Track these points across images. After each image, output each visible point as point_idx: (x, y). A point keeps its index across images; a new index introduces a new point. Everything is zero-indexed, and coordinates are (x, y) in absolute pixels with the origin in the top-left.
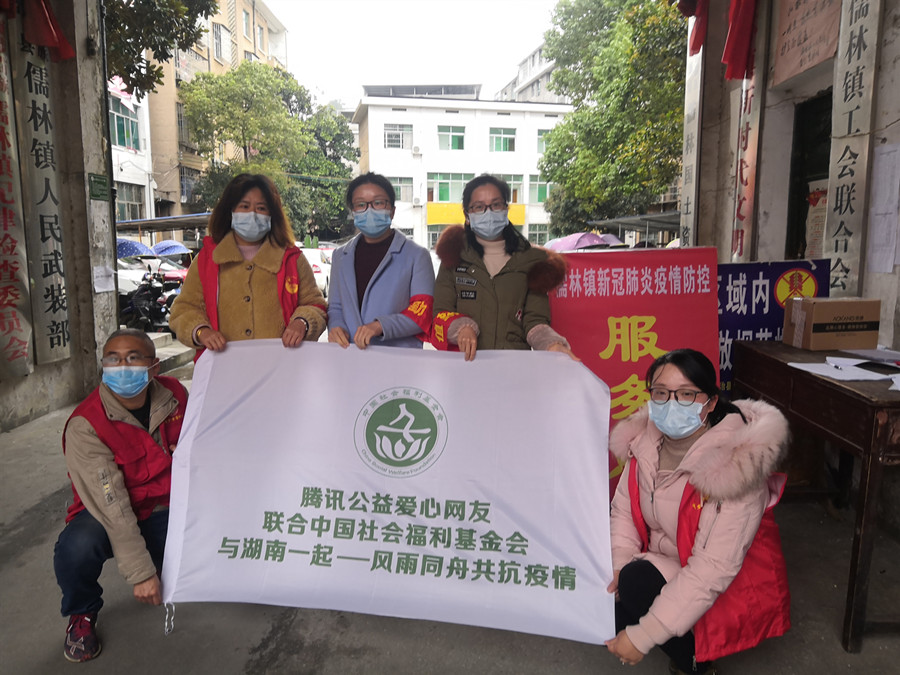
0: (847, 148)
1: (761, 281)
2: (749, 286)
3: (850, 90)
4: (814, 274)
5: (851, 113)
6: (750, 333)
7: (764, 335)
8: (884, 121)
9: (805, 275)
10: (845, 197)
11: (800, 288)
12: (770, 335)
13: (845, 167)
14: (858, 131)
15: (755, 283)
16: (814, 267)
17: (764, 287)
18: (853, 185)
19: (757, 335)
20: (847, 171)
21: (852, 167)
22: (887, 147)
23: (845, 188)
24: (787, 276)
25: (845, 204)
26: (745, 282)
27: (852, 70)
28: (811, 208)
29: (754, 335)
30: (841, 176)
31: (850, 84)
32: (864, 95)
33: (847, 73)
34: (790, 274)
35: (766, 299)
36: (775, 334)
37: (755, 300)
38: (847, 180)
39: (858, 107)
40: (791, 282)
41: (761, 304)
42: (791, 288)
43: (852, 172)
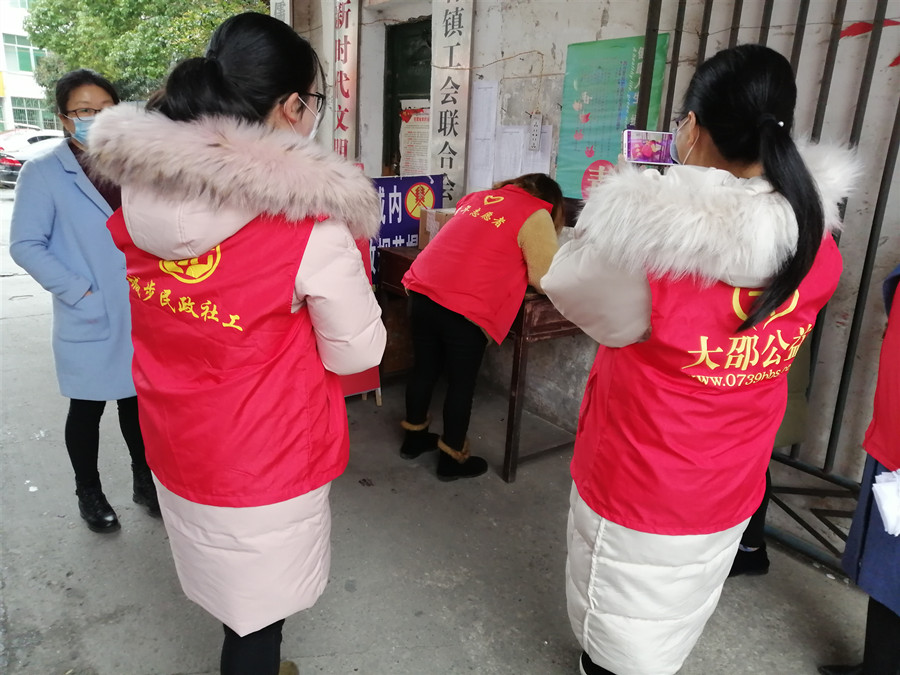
0: (449, 78)
1: (395, 195)
2: (386, 198)
3: (450, 27)
4: (432, 187)
5: (452, 48)
6: (388, 240)
7: (398, 241)
8: (480, 61)
9: (426, 188)
10: (449, 121)
11: (423, 199)
12: (403, 241)
13: (447, 95)
14: (459, 65)
15: (391, 195)
16: (432, 182)
17: (398, 198)
18: (456, 111)
19: (394, 242)
20: (449, 98)
21: (455, 96)
22: (482, 83)
23: (448, 114)
24: (414, 189)
25: (449, 127)
26: (383, 195)
27: (452, 10)
28: (403, 123)
29: (391, 242)
30: (444, 102)
31: (450, 21)
32: (463, 34)
33: (447, 11)
34: (416, 187)
35: (399, 210)
36: (406, 241)
37: (392, 211)
38: (450, 106)
39: (458, 44)
40: (417, 195)
41: (396, 215)
42: (417, 200)
43: (455, 101)
